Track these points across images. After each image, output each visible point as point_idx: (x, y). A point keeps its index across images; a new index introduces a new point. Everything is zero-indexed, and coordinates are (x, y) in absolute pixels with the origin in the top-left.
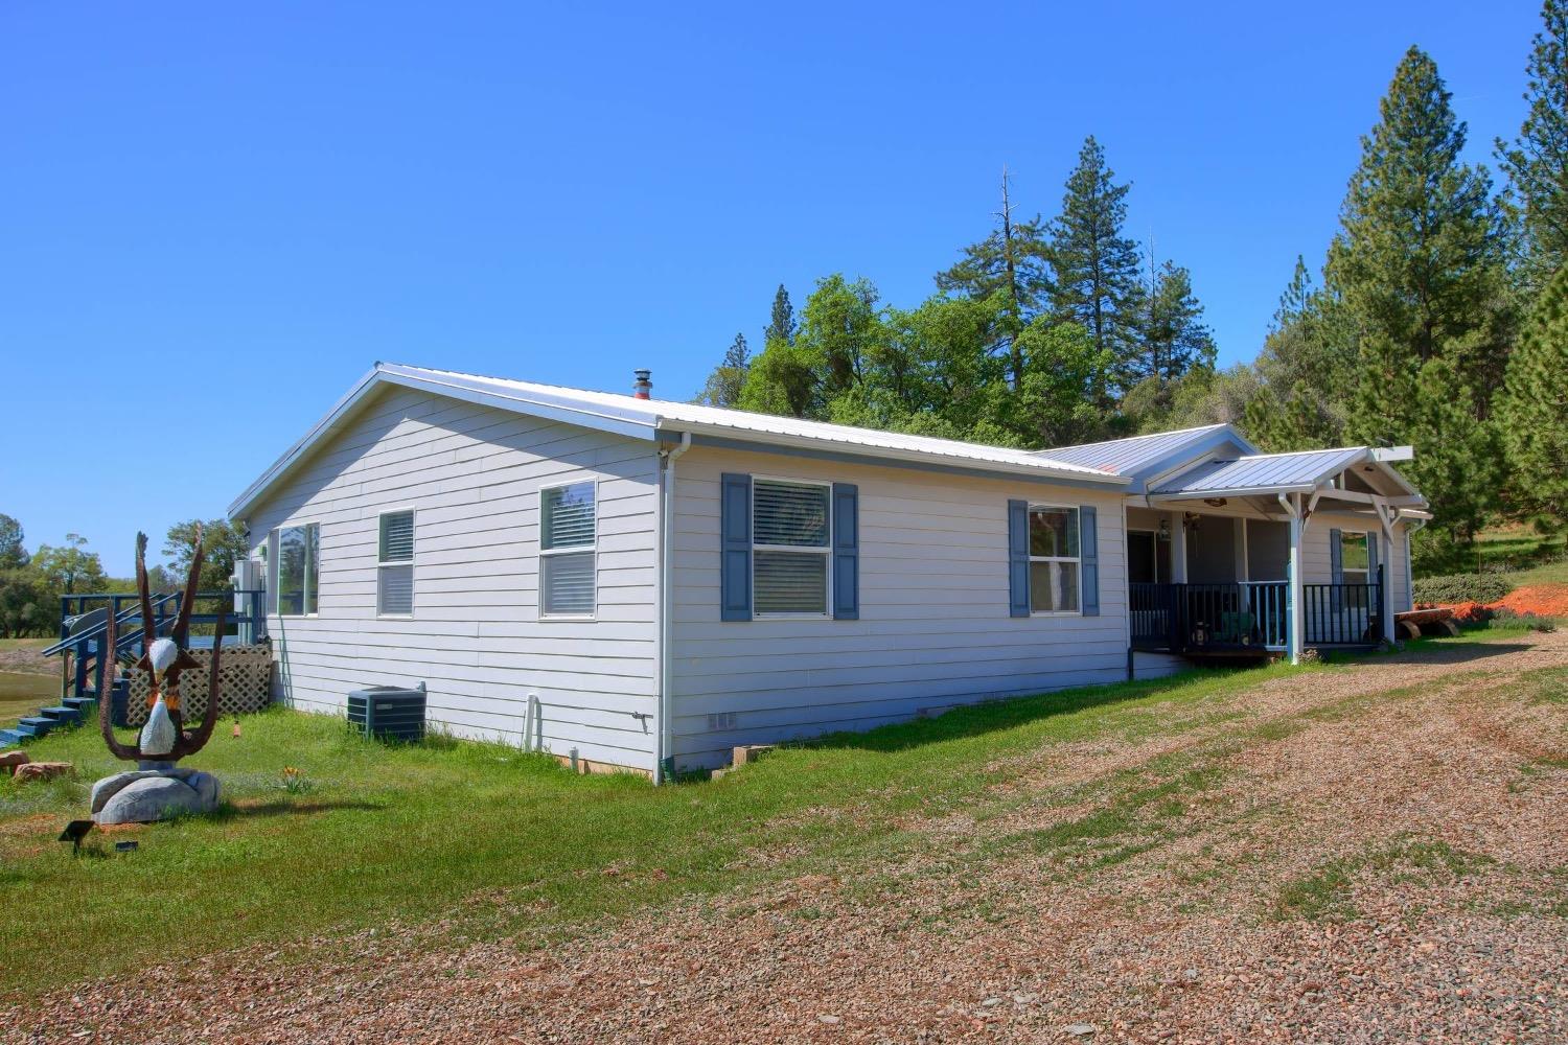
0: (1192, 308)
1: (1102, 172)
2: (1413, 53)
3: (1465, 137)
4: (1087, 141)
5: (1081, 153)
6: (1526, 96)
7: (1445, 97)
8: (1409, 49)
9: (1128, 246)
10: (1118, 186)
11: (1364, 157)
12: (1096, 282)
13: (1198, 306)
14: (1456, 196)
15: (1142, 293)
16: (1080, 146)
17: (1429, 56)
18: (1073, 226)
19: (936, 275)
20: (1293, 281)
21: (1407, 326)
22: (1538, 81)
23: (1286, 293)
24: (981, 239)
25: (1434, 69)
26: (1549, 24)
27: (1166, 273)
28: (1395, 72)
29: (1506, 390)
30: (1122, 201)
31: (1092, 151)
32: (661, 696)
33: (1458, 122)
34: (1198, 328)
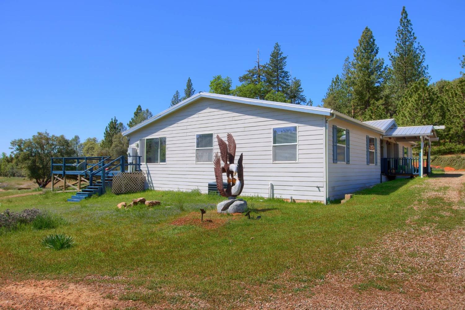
0: (301, 90)
1: (280, 52)
2: (366, 28)
3: (378, 51)
4: (276, 44)
5: (274, 47)
6: (396, 42)
7: (374, 40)
8: (366, 27)
9: (286, 73)
10: (284, 56)
11: (354, 54)
12: (278, 82)
13: (302, 90)
14: (376, 66)
15: (289, 86)
16: (274, 45)
17: (371, 29)
18: (272, 66)
19: (239, 77)
20: (331, 85)
21: (365, 98)
22: (399, 38)
23: (329, 88)
24: (252, 68)
25: (372, 33)
26: (401, 24)
27: (294, 81)
28: (362, 33)
29: (397, 115)
30: (285, 60)
31: (277, 46)
32: (326, 182)
33: (377, 47)
34: (302, 96)
